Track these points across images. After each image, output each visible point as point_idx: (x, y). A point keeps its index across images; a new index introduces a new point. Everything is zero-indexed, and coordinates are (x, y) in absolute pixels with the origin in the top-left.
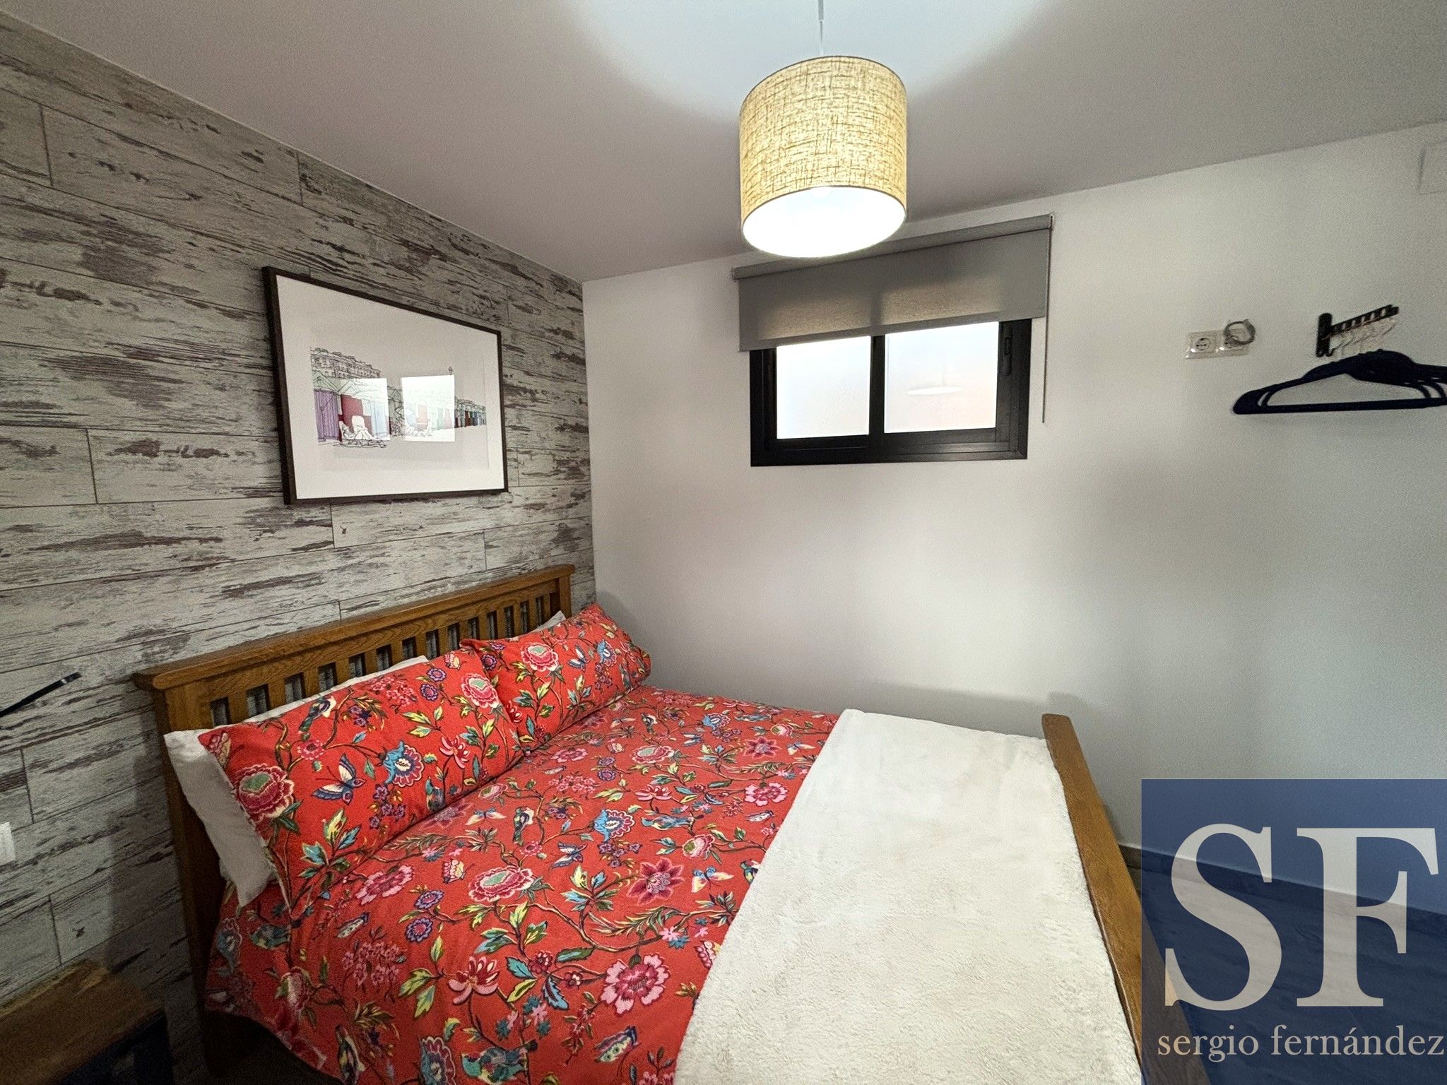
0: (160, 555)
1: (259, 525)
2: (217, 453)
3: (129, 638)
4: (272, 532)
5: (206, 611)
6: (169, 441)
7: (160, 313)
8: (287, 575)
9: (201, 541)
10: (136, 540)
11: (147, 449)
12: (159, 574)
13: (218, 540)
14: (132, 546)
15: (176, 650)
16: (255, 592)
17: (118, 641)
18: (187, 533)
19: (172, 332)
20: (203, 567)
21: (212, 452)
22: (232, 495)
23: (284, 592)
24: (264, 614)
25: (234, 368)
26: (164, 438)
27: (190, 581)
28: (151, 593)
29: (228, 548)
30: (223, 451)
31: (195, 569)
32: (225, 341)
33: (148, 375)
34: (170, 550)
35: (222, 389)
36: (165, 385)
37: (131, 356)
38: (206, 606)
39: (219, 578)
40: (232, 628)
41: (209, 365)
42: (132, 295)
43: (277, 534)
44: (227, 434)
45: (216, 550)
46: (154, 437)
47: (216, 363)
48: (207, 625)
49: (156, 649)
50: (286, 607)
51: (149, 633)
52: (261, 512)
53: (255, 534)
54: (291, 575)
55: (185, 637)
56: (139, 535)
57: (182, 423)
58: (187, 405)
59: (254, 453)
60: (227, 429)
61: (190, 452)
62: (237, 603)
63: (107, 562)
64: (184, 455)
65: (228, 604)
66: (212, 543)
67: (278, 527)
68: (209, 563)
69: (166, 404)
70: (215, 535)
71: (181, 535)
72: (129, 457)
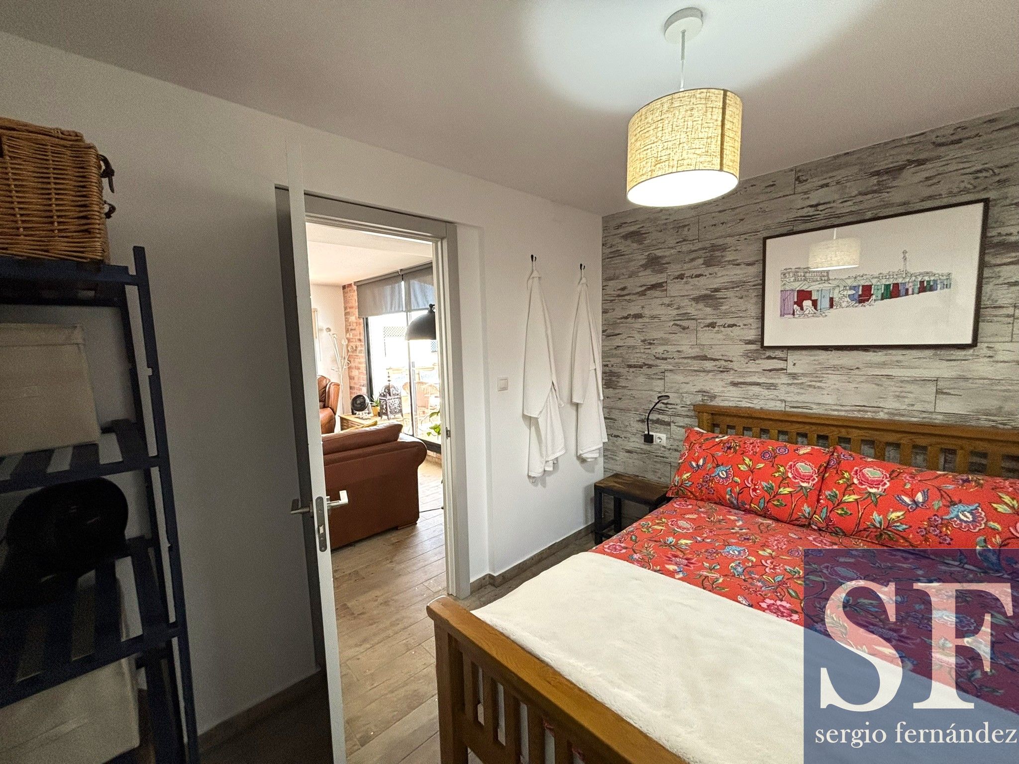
0: (711, 364)
1: (748, 357)
2: (736, 325)
3: (698, 392)
4: (754, 360)
5: (723, 389)
6: (720, 322)
7: (724, 273)
8: (758, 381)
9: (726, 361)
10: (705, 358)
11: (712, 325)
12: (709, 372)
13: (731, 361)
14: (704, 360)
15: (711, 401)
16: (743, 386)
17: (696, 392)
18: (721, 357)
19: (726, 279)
20: (724, 371)
21: (734, 325)
22: (739, 343)
23: (756, 389)
24: (745, 397)
25: (748, 288)
26: (718, 321)
27: (720, 376)
28: (707, 378)
29: (735, 365)
30: (738, 324)
31: (721, 371)
32: (746, 277)
33: (716, 298)
34: (714, 363)
35: (742, 298)
36: (721, 300)
37: (712, 292)
38: (723, 387)
39: (730, 377)
40: (732, 399)
41: (738, 289)
42: (716, 269)
43: (757, 362)
44: (741, 317)
45: (730, 365)
46: (715, 321)
47: (740, 287)
48: (723, 394)
49: (706, 398)
50: (757, 396)
51: (704, 392)
52: (751, 351)
53: (746, 361)
54: (761, 382)
55: (715, 397)
56: (706, 356)
57: (726, 314)
58: (728, 307)
59: (751, 325)
60: (741, 315)
61: (726, 326)
62: (734, 388)
63: (696, 365)
64: (724, 327)
65: (731, 388)
66: (729, 362)
67: (758, 359)
68: (726, 370)
69: (721, 308)
70: (731, 359)
71: (718, 358)
72: (707, 328)
